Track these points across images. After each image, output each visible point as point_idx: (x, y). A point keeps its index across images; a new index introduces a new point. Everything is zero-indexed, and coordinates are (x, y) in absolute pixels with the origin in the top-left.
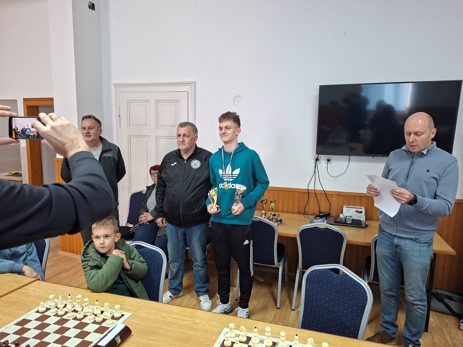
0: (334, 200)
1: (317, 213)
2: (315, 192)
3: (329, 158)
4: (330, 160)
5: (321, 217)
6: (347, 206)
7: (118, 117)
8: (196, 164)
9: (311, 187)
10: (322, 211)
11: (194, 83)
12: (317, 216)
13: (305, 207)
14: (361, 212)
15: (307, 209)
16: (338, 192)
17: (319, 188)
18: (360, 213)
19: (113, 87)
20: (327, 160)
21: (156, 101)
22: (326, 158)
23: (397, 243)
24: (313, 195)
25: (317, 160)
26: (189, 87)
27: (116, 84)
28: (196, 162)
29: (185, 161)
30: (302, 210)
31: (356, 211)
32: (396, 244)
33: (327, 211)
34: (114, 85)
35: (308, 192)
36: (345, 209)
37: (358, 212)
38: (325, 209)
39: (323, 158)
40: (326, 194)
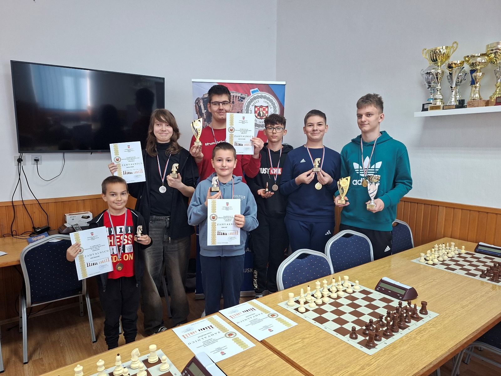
0: (51, 210)
1: (31, 230)
2: (24, 204)
3: (36, 157)
4: (38, 160)
5: (40, 233)
6: (69, 214)
9: (17, 198)
10: (36, 226)
12: (33, 233)
13: (10, 226)
14: (89, 217)
15: (14, 229)
16: (55, 199)
17: (28, 197)
18: (87, 218)
20: (35, 160)
22: (32, 157)
24: (21, 208)
25: (20, 160)
30: (7, 231)
31: (82, 218)
33: (44, 225)
35: (13, 205)
36: (68, 217)
37: (85, 218)
38: (41, 223)
39: (28, 157)
40: (39, 204)
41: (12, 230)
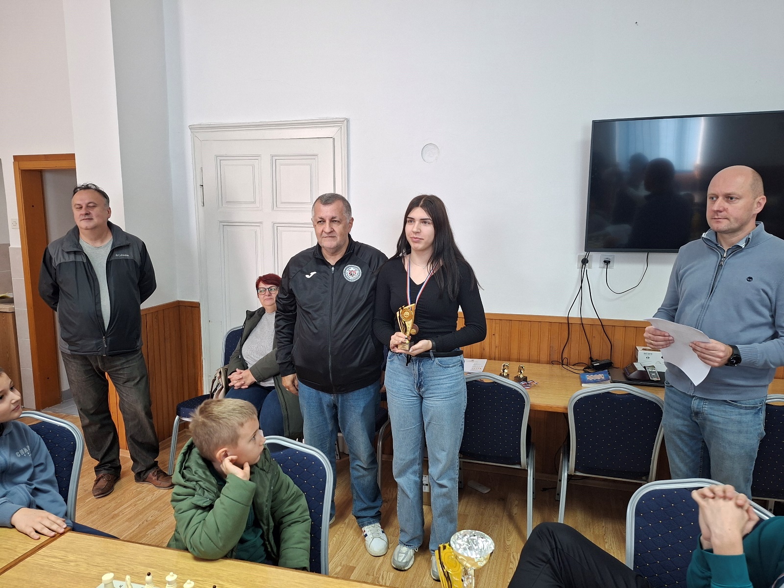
0: (618, 338)
1: (586, 361)
2: (582, 323)
3: (606, 257)
4: (610, 262)
5: (598, 369)
7: (200, 189)
8: (353, 273)
9: (575, 314)
10: (595, 358)
11: (346, 121)
12: (588, 368)
13: (561, 351)
15: (566, 355)
16: (625, 321)
17: (589, 314)
19: (188, 132)
20: (605, 262)
21: (272, 156)
22: (601, 258)
23: (697, 408)
24: (578, 328)
25: (585, 261)
26: (336, 129)
27: (195, 126)
28: (352, 269)
29: (333, 268)
30: (556, 357)
32: (695, 410)
33: (605, 357)
34: (192, 128)
35: (568, 324)
36: (641, 353)
38: (601, 354)
39: (596, 258)
40: (604, 327)
41: (564, 357)
